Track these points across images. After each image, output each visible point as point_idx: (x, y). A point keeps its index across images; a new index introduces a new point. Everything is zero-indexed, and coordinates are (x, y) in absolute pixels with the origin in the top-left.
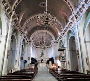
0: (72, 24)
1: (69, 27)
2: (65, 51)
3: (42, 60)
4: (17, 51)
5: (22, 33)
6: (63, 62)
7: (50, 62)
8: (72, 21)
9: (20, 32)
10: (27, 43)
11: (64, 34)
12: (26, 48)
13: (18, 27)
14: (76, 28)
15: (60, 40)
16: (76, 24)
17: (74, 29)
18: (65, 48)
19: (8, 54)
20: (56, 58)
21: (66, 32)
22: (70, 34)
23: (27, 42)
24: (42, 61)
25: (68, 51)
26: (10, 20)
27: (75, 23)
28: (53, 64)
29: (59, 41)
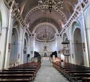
0: (78, 14)
1: (74, 18)
2: (69, 44)
3: (45, 54)
5: (24, 26)
6: (67, 56)
7: (54, 56)
8: (77, 11)
9: (22, 25)
10: (29, 37)
11: (68, 26)
12: (29, 41)
13: (19, 19)
14: (82, 18)
15: (64, 32)
17: (80, 20)
18: (69, 41)
20: (59, 52)
21: (70, 24)
22: (75, 26)
23: (30, 35)
24: (45, 55)
25: (72, 44)
26: (10, 11)
27: (82, 12)
28: (56, 58)
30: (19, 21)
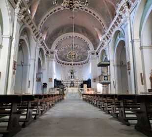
0: (122, 18)
1: (117, 25)
2: (109, 66)
3: (72, 83)
4: (30, 65)
5: (37, 37)
6: (106, 84)
7: (85, 86)
8: (121, 13)
9: (34, 34)
10: (46, 56)
11: (108, 39)
12: (46, 62)
14: (127, 24)
15: (102, 49)
16: (127, 17)
17: (125, 27)
18: (109, 61)
19: (15, 67)
20: (95, 80)
21: (111, 34)
22: (118, 37)
23: (48, 53)
24: (72, 85)
25: (114, 66)
27: (127, 15)
28: (89, 89)
29: (100, 52)
30: (30, 27)
